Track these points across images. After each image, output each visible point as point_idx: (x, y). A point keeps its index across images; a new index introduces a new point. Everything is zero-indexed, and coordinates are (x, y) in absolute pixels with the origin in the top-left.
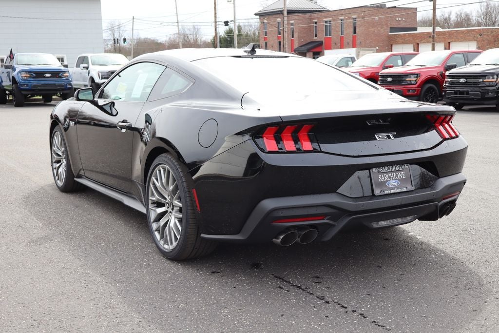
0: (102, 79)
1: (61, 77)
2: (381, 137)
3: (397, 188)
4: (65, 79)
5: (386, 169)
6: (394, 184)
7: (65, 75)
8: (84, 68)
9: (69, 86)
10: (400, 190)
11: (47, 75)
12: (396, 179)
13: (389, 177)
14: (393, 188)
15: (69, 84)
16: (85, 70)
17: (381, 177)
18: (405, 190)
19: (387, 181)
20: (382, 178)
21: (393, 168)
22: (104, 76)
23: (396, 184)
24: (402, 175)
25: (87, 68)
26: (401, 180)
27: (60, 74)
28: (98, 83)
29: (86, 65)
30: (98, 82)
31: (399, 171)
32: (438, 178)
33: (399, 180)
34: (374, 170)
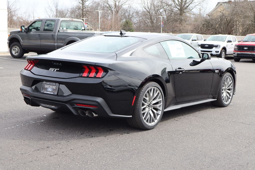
5: (49, 83)
6: (50, 90)
13: (49, 87)
14: (48, 92)
18: (52, 93)
19: (48, 88)
20: (46, 86)
21: (51, 83)
23: (51, 90)
24: (54, 87)
26: (53, 89)
31: (54, 85)
32: (71, 93)
33: (52, 89)
34: (44, 82)
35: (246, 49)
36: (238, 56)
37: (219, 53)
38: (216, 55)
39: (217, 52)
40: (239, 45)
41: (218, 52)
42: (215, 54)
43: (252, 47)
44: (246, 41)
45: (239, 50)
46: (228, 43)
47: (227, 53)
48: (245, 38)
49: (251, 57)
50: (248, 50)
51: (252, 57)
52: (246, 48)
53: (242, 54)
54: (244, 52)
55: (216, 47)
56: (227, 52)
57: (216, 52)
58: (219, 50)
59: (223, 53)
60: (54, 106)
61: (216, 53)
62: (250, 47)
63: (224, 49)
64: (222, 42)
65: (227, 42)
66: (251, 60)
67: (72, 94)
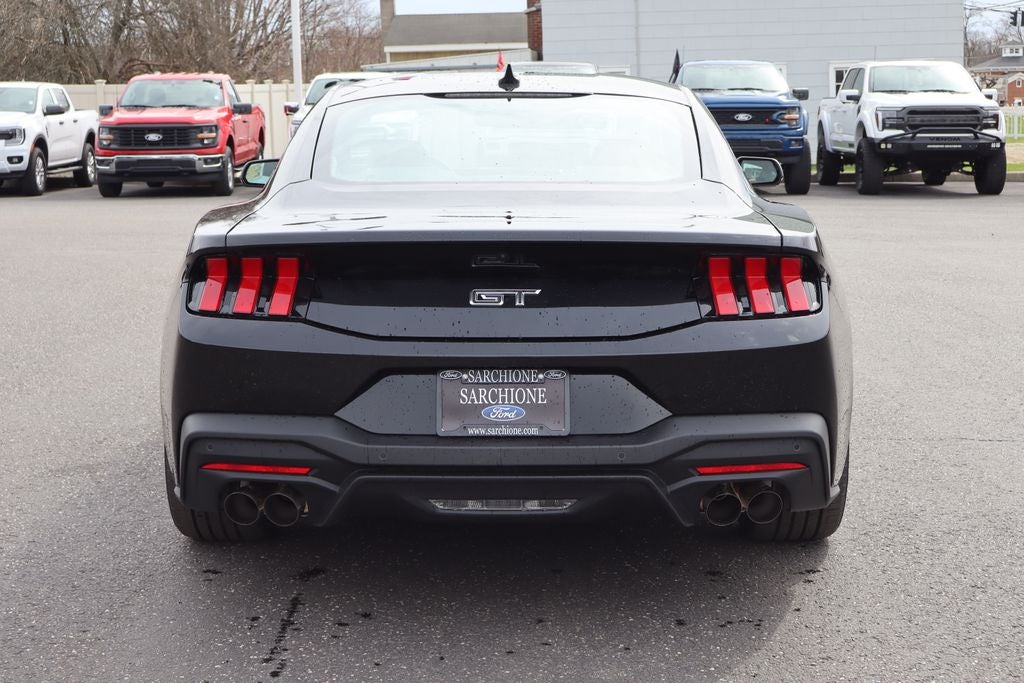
0: (884, 128)
1: (776, 123)
2: (484, 297)
3: (513, 424)
4: (786, 126)
5: (487, 376)
6: (506, 414)
7: (787, 116)
8: (849, 98)
9: (795, 147)
10: (517, 432)
11: (742, 117)
12: (516, 404)
13: (495, 397)
14: (497, 424)
15: (796, 140)
16: (852, 105)
17: (468, 395)
18: (534, 431)
19: (484, 406)
20: (471, 397)
21: (508, 376)
22: (888, 122)
23: (512, 416)
25: (856, 99)
26: (533, 407)
27: (775, 115)
28: (872, 139)
29: (855, 92)
30: (873, 136)
31: (528, 384)
32: (670, 414)
33: (524, 406)
34: (449, 374)
35: (157, 139)
36: (123, 173)
37: (23, 165)
38: (13, 173)
39: (16, 160)
40: (119, 124)
41: (20, 159)
42: (9, 171)
43: (179, 129)
44: (136, 106)
45: (121, 145)
46: (49, 117)
47: (50, 164)
48: (128, 94)
49: (181, 171)
50: (164, 145)
51: (185, 171)
52: (153, 137)
53: (140, 161)
54: (147, 151)
55: (6, 139)
56: (49, 159)
57: (10, 160)
58: (24, 150)
59: (40, 161)
60: (536, 502)
61: (13, 165)
62: (172, 129)
63: (40, 143)
64: (24, 114)
65: (45, 114)
66: (143, 186)
67: (675, 415)
